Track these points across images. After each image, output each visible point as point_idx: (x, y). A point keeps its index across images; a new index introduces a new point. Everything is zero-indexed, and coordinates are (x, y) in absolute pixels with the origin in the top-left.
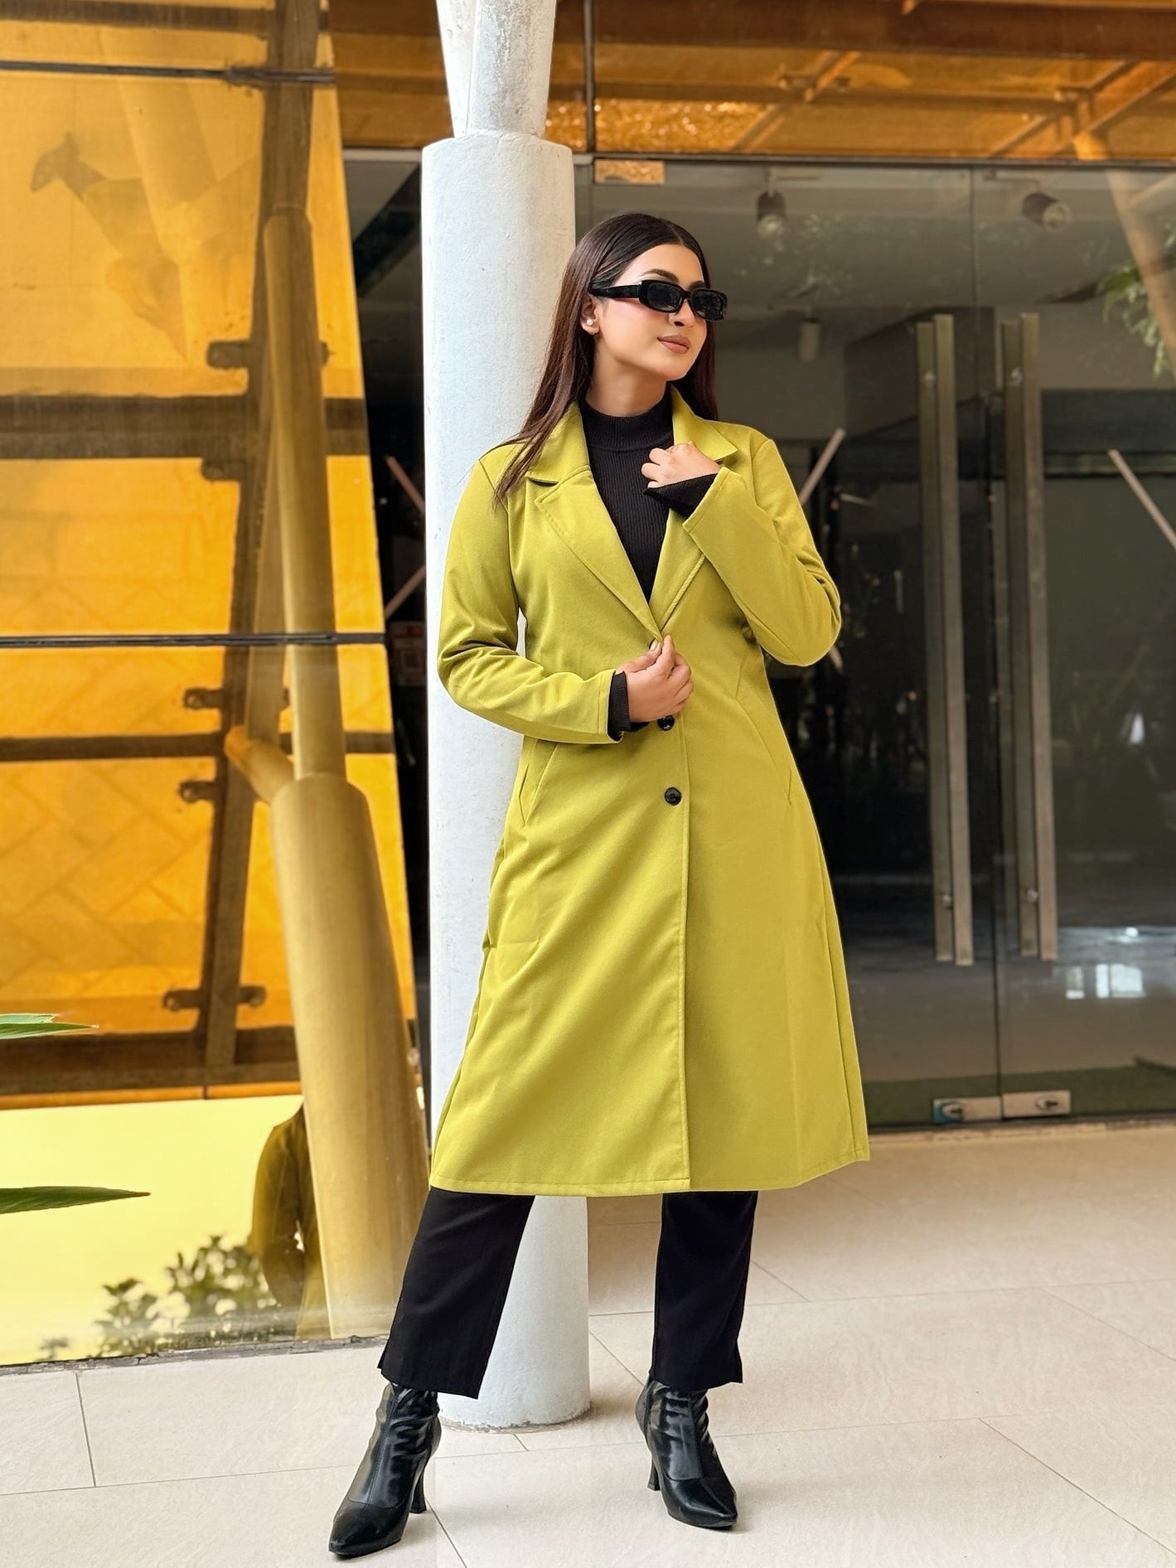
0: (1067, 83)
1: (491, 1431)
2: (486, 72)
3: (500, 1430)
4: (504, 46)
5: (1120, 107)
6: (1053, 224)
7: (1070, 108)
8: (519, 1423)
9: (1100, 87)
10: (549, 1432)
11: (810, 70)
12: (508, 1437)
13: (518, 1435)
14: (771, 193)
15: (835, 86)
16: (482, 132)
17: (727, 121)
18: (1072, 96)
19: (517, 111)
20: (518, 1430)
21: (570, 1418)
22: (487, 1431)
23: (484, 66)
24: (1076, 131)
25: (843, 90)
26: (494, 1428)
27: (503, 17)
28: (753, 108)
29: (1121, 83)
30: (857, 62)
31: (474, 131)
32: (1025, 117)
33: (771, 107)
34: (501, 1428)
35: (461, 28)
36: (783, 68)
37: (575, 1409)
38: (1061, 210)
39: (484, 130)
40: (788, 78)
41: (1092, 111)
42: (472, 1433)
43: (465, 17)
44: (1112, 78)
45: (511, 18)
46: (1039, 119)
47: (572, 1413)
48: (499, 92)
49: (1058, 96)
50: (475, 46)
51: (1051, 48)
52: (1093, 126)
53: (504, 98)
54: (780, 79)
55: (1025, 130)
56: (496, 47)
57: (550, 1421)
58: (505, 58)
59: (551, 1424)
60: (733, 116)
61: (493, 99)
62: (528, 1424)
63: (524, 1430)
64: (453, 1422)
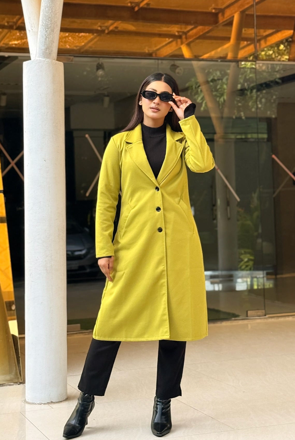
0: (179, 30)
1: (42, 404)
2: (42, 43)
3: (44, 404)
4: (47, 37)
5: (194, 37)
6: (178, 73)
7: (180, 37)
8: (49, 402)
9: (188, 31)
10: (58, 404)
11: (106, 25)
12: (47, 406)
13: (49, 405)
14: (100, 63)
15: (114, 29)
16: (40, 59)
17: (82, 38)
18: (181, 34)
19: (50, 54)
20: (49, 404)
21: (63, 400)
22: (41, 404)
23: (41, 42)
24: (182, 43)
25: (116, 30)
26: (43, 404)
27: (47, 29)
28: (90, 34)
29: (194, 31)
30: (121, 23)
31: (38, 59)
32: (167, 39)
33: (95, 34)
34: (45, 403)
35: (32, 30)
36: (99, 24)
37: (64, 398)
38: (180, 69)
39: (41, 58)
40: (100, 27)
41: (186, 38)
42: (37, 405)
43: (34, 27)
44: (192, 29)
45: (49, 30)
46: (171, 40)
47: (63, 399)
48: (45, 49)
49: (177, 34)
50: (39, 36)
51: (176, 22)
52: (186, 43)
53: (46, 50)
54: (98, 27)
55: (167, 42)
56: (45, 37)
57: (58, 401)
58: (47, 40)
59: (58, 402)
60: (84, 36)
61: (44, 50)
62: (52, 402)
63: (51, 404)
64: (31, 403)
